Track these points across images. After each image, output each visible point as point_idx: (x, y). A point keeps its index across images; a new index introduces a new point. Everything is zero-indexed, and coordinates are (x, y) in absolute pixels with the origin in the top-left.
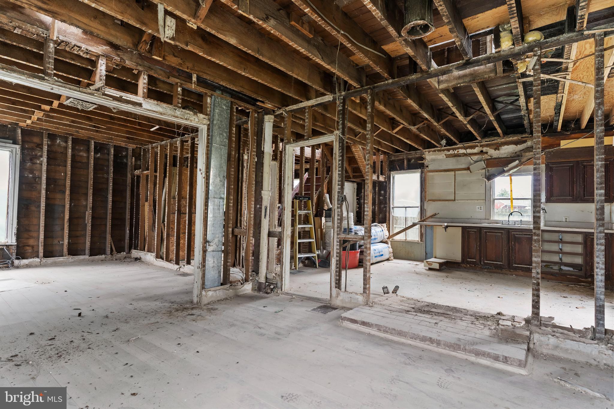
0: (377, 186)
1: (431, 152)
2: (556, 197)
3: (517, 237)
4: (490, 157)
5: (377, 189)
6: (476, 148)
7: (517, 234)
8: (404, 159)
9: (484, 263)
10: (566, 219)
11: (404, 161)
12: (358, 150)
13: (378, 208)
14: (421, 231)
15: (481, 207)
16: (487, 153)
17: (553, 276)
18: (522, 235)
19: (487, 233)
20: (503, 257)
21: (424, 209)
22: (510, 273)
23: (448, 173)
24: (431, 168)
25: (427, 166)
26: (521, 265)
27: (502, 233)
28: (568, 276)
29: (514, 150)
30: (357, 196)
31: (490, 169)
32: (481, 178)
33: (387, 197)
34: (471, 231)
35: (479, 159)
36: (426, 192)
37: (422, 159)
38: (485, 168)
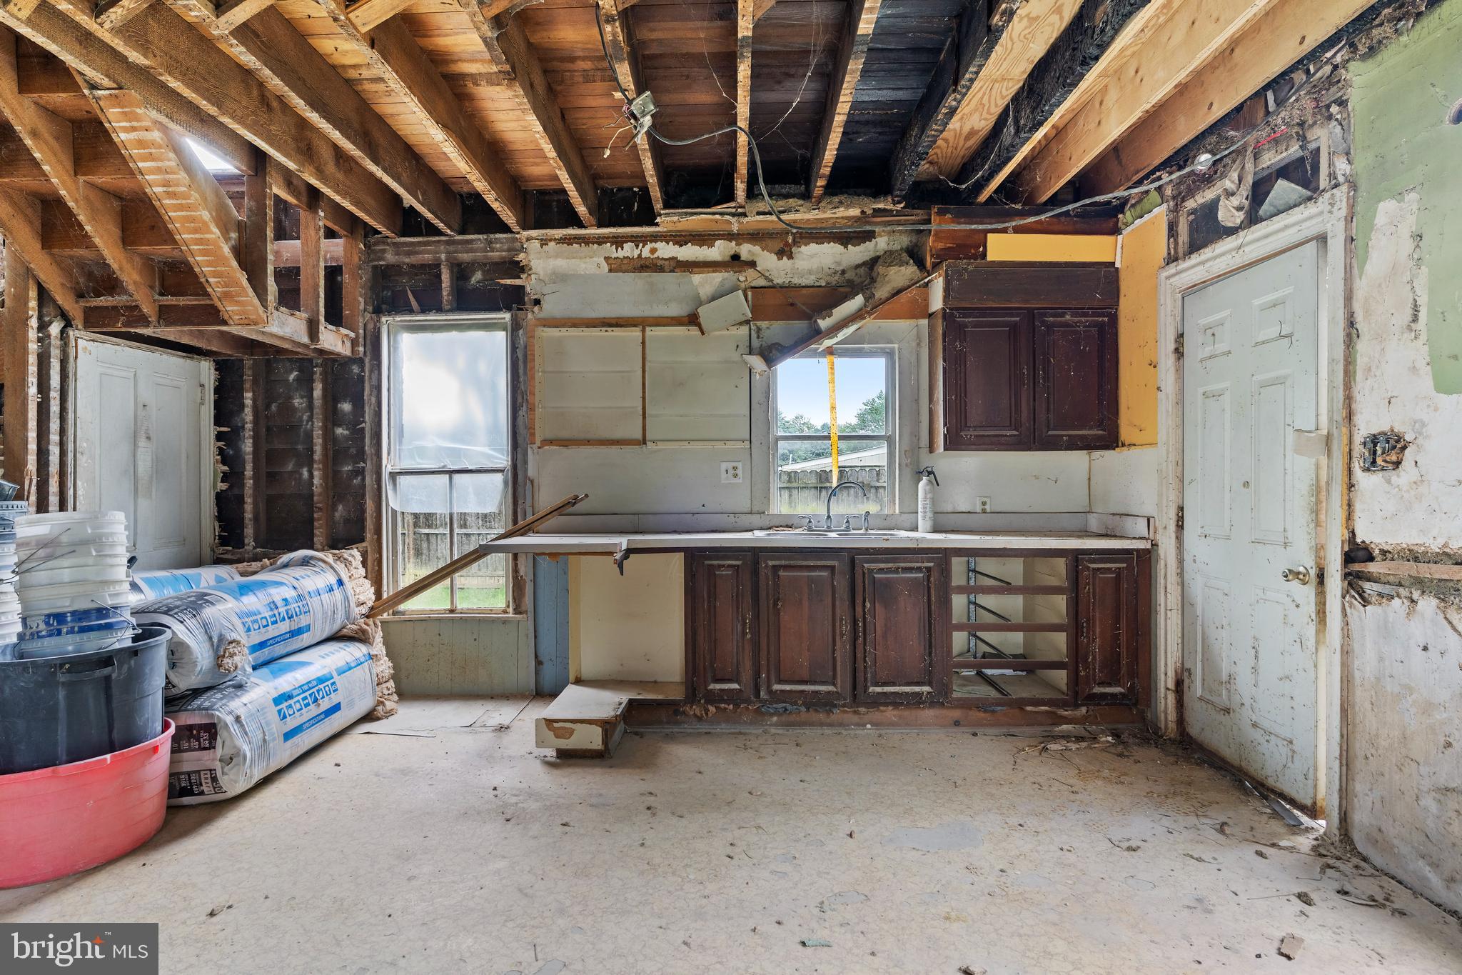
0: (317, 376)
1: (552, 244)
2: (975, 428)
3: (880, 579)
4: (762, 282)
5: (318, 393)
6: (718, 243)
7: (881, 570)
8: (438, 265)
9: (770, 692)
10: (984, 504)
11: (439, 276)
12: (153, 144)
13: (325, 477)
14: (516, 570)
15: (735, 468)
16: (752, 264)
17: (985, 711)
18: (896, 570)
19: (781, 573)
20: (839, 664)
21: (526, 476)
22: (855, 718)
23: (618, 332)
24: (550, 307)
25: (537, 302)
26: (894, 684)
27: (833, 568)
28: (1029, 708)
29: (839, 263)
30: (218, 422)
31: (763, 324)
32: (735, 356)
33: (367, 426)
34: (720, 566)
35: (728, 285)
36: (532, 409)
37: (517, 269)
38: (747, 322)
